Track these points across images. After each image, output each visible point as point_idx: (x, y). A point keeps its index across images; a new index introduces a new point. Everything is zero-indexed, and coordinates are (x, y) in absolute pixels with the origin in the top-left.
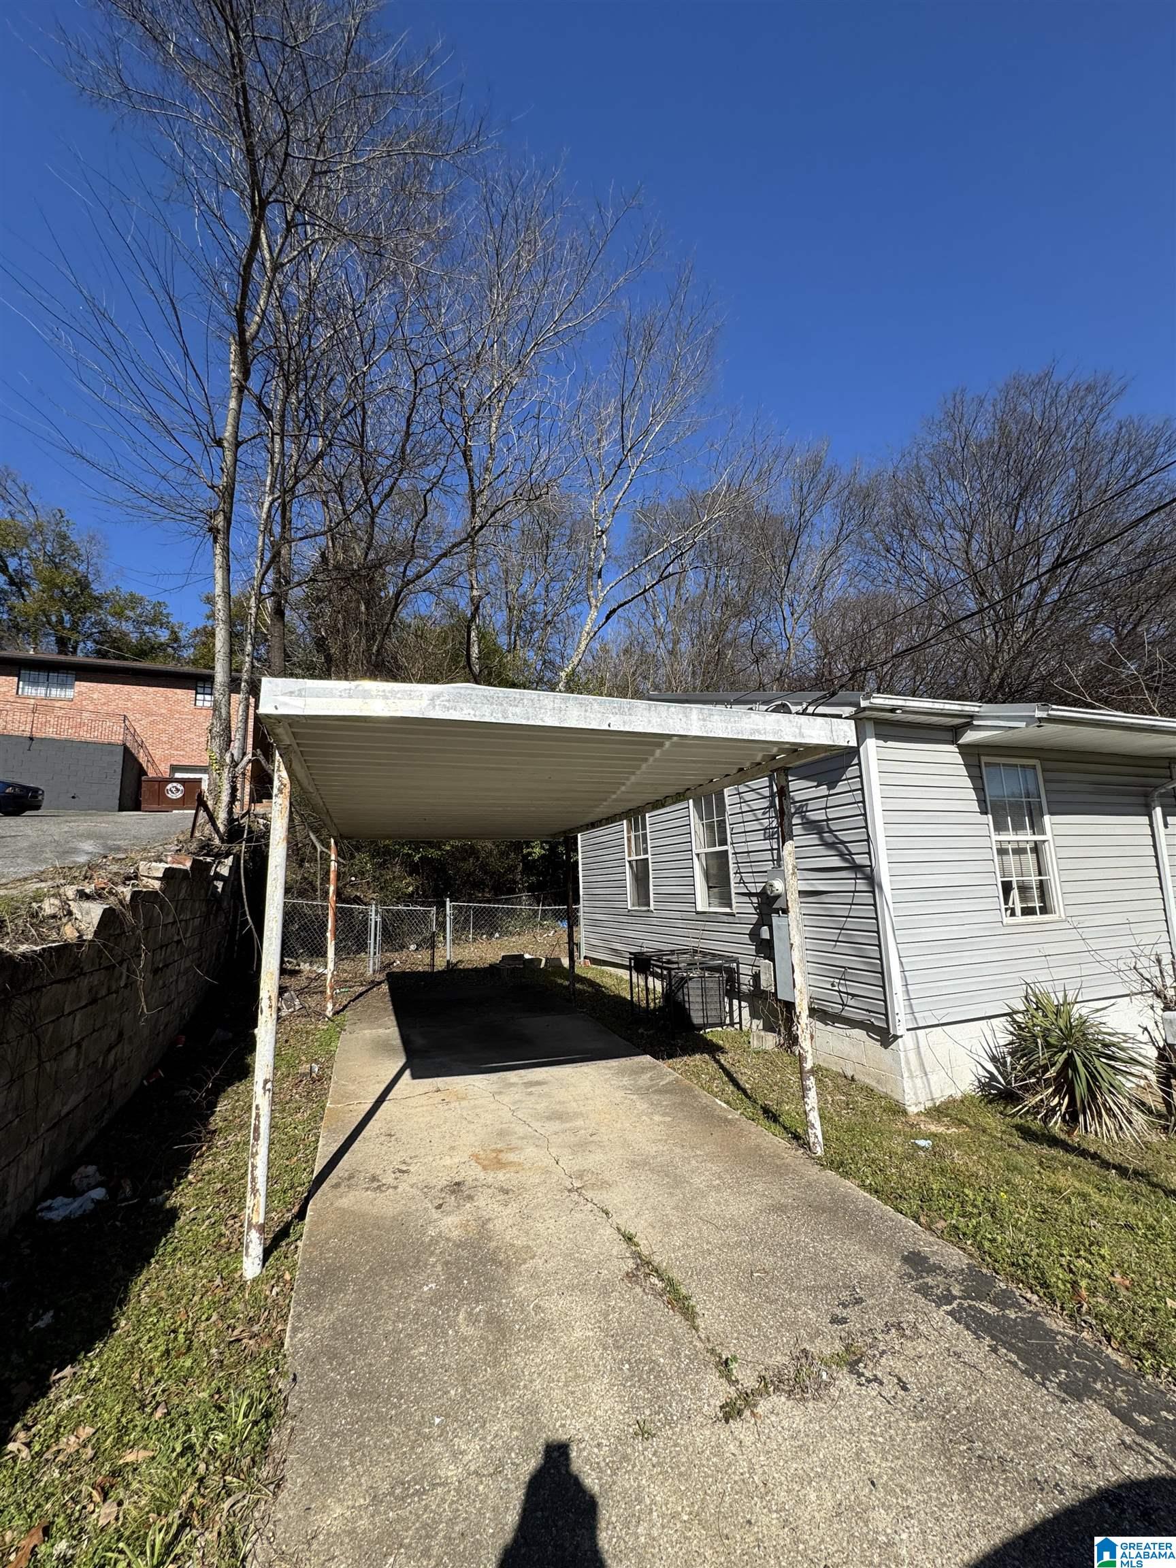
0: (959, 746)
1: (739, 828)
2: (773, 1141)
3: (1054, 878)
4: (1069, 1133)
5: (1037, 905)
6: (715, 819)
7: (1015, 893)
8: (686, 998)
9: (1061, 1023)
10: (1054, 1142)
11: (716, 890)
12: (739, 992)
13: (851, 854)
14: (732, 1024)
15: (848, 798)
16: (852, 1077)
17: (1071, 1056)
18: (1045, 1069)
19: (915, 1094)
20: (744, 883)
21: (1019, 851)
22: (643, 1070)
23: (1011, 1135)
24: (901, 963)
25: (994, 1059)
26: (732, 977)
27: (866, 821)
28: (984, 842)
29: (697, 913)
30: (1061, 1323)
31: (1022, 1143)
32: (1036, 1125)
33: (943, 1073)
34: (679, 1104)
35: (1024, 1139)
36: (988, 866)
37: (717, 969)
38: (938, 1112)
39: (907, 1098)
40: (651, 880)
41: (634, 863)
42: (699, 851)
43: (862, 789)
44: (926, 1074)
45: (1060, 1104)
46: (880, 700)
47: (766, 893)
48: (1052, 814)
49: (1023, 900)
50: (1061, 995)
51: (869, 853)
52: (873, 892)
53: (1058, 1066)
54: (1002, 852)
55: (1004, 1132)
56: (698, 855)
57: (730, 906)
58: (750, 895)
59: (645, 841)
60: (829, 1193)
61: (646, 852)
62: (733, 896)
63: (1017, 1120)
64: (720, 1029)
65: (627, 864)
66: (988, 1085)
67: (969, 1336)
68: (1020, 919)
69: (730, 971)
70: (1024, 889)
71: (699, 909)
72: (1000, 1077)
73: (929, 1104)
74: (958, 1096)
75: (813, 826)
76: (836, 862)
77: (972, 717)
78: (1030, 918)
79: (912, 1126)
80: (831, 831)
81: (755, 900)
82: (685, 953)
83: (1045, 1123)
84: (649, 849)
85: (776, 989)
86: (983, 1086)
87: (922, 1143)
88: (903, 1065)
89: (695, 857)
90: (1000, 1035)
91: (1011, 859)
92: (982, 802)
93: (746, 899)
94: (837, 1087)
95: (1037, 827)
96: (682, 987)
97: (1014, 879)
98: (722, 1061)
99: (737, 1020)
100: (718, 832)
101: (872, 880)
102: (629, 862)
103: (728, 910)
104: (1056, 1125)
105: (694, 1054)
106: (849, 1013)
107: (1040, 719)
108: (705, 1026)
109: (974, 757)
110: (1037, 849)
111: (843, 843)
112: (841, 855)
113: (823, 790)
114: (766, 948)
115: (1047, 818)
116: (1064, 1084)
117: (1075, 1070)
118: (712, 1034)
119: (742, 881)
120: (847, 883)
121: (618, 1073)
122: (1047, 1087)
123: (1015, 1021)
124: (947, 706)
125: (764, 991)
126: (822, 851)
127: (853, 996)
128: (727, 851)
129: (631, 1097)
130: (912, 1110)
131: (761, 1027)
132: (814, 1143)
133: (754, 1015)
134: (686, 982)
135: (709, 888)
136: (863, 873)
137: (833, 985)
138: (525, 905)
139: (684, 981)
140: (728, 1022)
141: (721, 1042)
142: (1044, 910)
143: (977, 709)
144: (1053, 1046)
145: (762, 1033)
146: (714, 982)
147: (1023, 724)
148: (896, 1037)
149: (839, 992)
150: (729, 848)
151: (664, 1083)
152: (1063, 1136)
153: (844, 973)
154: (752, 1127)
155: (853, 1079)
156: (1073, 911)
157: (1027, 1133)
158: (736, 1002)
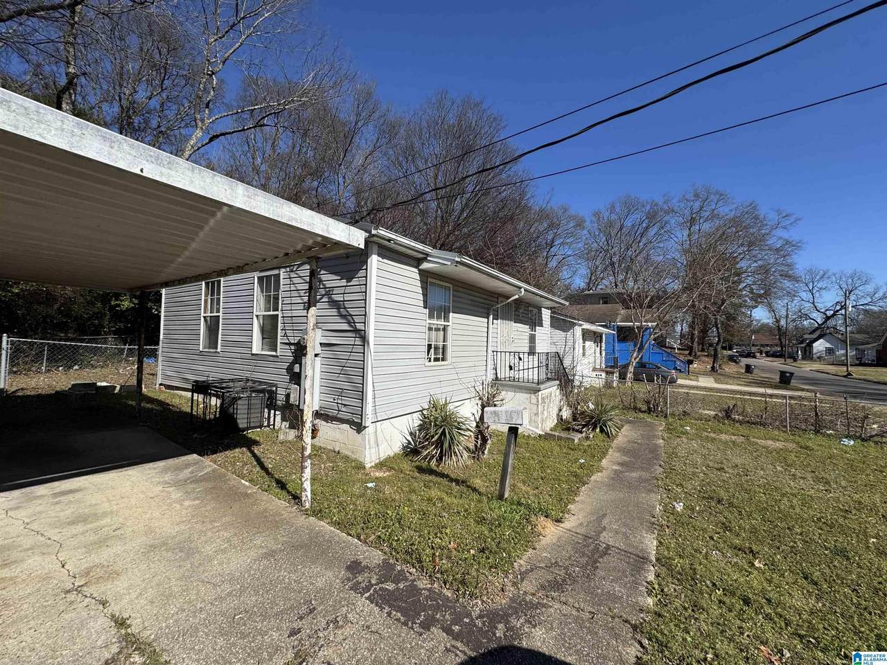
0: (419, 270)
1: (287, 301)
2: (278, 503)
3: (449, 343)
4: (438, 466)
5: (441, 356)
6: (272, 293)
7: (432, 350)
8: (235, 412)
9: (443, 415)
10: (431, 472)
11: (268, 340)
12: (275, 406)
13: (354, 323)
14: (269, 425)
15: (357, 289)
16: (339, 451)
17: (444, 429)
18: (433, 437)
19: (371, 457)
20: (287, 336)
21: (437, 330)
22: (187, 466)
23: (413, 472)
24: (374, 386)
25: (411, 434)
26: (272, 395)
27: (366, 303)
28: (423, 323)
29: (253, 355)
30: (425, 582)
31: (418, 474)
32: (424, 464)
33: (386, 444)
34: (211, 488)
35: (419, 473)
36: (423, 336)
37: (262, 391)
38: (381, 465)
39: (366, 459)
40: (220, 331)
41: (208, 319)
42: (258, 313)
43: (366, 285)
44: (378, 445)
45: (436, 453)
46: (382, 232)
47: (300, 344)
48: (453, 312)
49: (435, 354)
50: (444, 400)
51: (365, 323)
52: (364, 346)
53: (439, 435)
54: (430, 329)
55: (410, 471)
56: (257, 316)
57: (276, 351)
58: (290, 344)
59: (218, 304)
60: (308, 534)
61: (218, 311)
62: (279, 344)
63: (418, 463)
64: (259, 430)
65: (202, 319)
66: (407, 447)
67: (376, 609)
68: (432, 363)
69: (271, 392)
70: (436, 348)
71: (254, 352)
72: (412, 443)
73: (377, 461)
74: (392, 455)
75: (335, 304)
76: (345, 327)
77: (427, 255)
78: (437, 363)
79: (367, 475)
80: (345, 308)
81: (293, 347)
82: (240, 381)
83: (429, 463)
84: (221, 310)
85: (299, 403)
86: (404, 448)
87: (370, 485)
88: (367, 442)
89: (254, 316)
90: (416, 421)
91: (434, 333)
92: (425, 302)
93: (287, 347)
94: (328, 459)
95: (446, 319)
96: (234, 403)
97: (433, 343)
98: (256, 451)
99: (272, 423)
100: (272, 302)
101: (364, 339)
102: (204, 317)
103: (274, 353)
104: (433, 463)
105: (235, 448)
106: (341, 415)
107: (457, 262)
108: (248, 429)
109: (425, 276)
110: (445, 329)
111: (351, 315)
112: (349, 323)
113: (344, 282)
114: (296, 378)
115: (451, 314)
116: (439, 443)
117: (445, 436)
118: (251, 434)
119: (285, 335)
120: (350, 340)
121: (162, 472)
122: (432, 446)
123: (423, 414)
124: (417, 246)
125: (291, 404)
126: (338, 319)
127: (345, 405)
128: (278, 315)
129: (168, 489)
130: (368, 466)
131: (287, 426)
132: (305, 501)
133: (283, 419)
134: (236, 401)
135: (263, 338)
136: (359, 334)
137: (334, 400)
138: (111, 344)
139: (235, 400)
140: (266, 424)
141: (258, 438)
142: (443, 360)
143: (430, 251)
144: (438, 425)
145: (287, 430)
146: (257, 400)
147: (449, 263)
148: (365, 427)
149: (337, 403)
150: (279, 313)
151: (202, 474)
152: (435, 468)
153: (341, 392)
154: (265, 496)
155: (339, 452)
156: (454, 361)
157: (421, 470)
158: (272, 412)
